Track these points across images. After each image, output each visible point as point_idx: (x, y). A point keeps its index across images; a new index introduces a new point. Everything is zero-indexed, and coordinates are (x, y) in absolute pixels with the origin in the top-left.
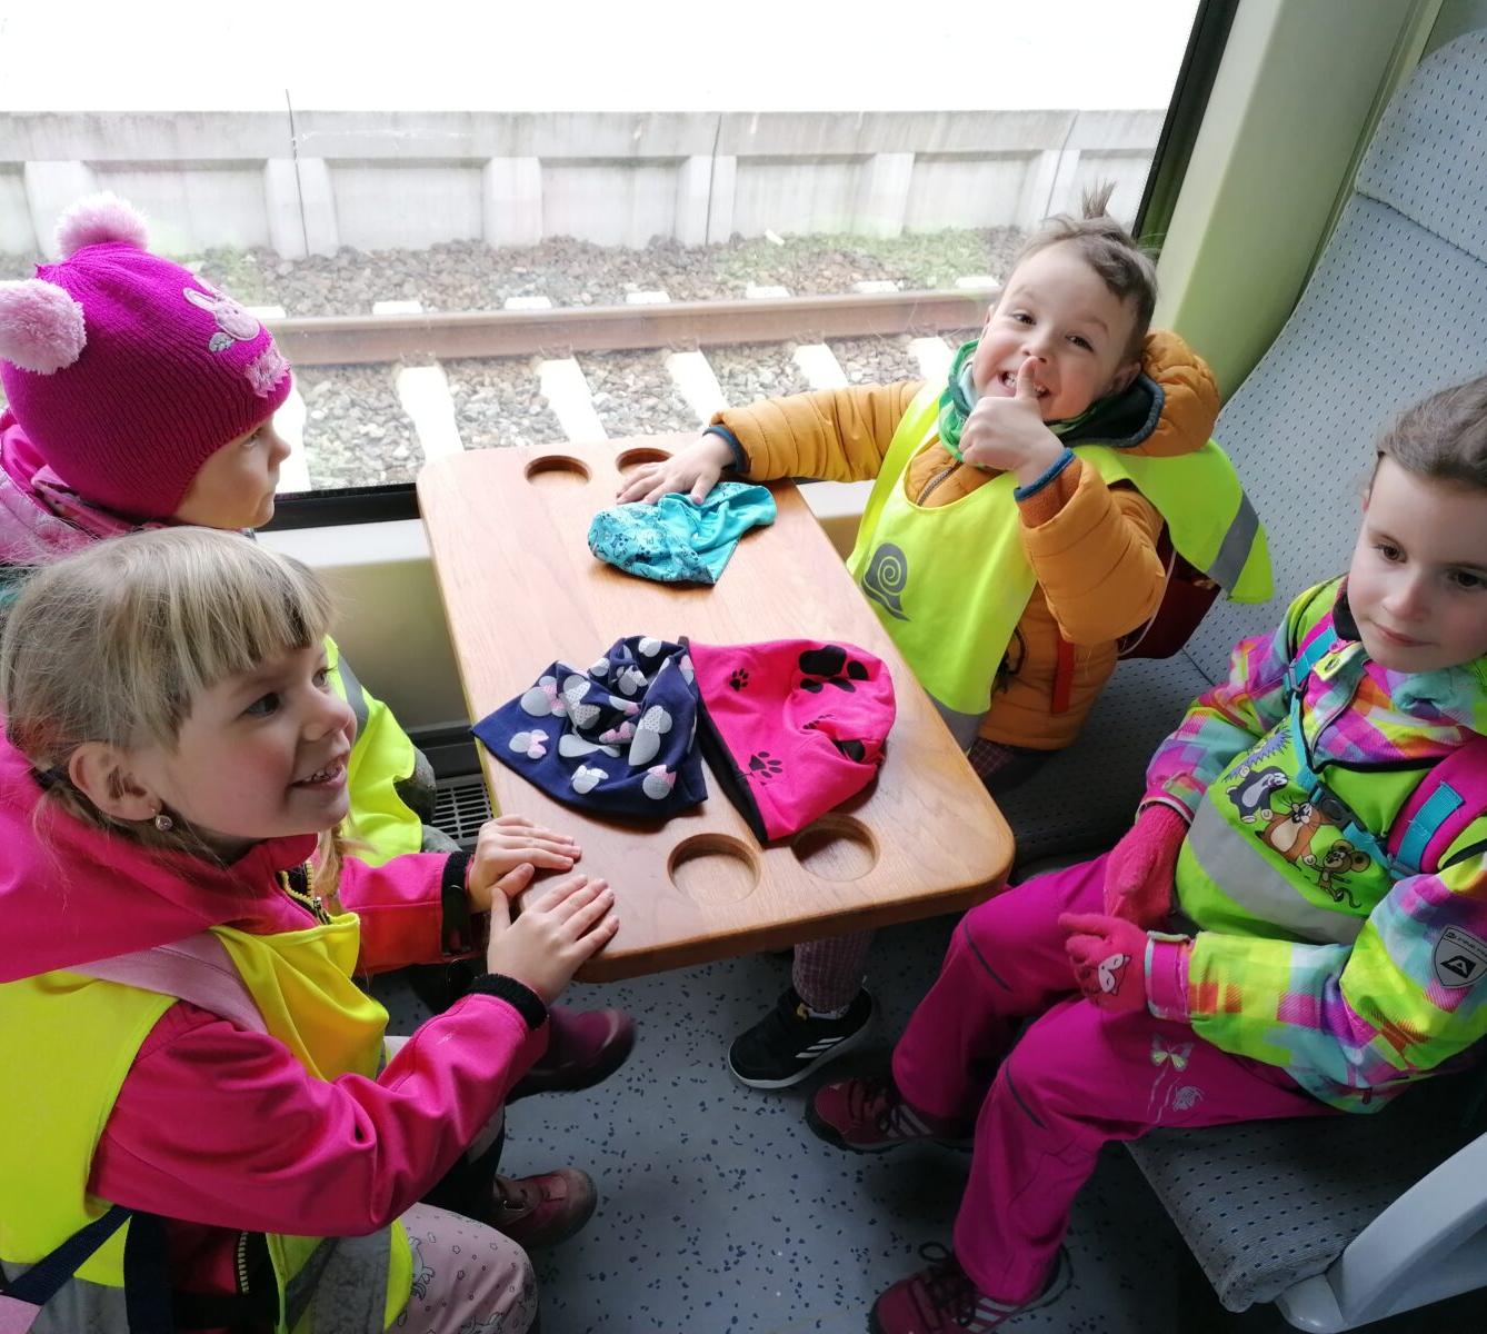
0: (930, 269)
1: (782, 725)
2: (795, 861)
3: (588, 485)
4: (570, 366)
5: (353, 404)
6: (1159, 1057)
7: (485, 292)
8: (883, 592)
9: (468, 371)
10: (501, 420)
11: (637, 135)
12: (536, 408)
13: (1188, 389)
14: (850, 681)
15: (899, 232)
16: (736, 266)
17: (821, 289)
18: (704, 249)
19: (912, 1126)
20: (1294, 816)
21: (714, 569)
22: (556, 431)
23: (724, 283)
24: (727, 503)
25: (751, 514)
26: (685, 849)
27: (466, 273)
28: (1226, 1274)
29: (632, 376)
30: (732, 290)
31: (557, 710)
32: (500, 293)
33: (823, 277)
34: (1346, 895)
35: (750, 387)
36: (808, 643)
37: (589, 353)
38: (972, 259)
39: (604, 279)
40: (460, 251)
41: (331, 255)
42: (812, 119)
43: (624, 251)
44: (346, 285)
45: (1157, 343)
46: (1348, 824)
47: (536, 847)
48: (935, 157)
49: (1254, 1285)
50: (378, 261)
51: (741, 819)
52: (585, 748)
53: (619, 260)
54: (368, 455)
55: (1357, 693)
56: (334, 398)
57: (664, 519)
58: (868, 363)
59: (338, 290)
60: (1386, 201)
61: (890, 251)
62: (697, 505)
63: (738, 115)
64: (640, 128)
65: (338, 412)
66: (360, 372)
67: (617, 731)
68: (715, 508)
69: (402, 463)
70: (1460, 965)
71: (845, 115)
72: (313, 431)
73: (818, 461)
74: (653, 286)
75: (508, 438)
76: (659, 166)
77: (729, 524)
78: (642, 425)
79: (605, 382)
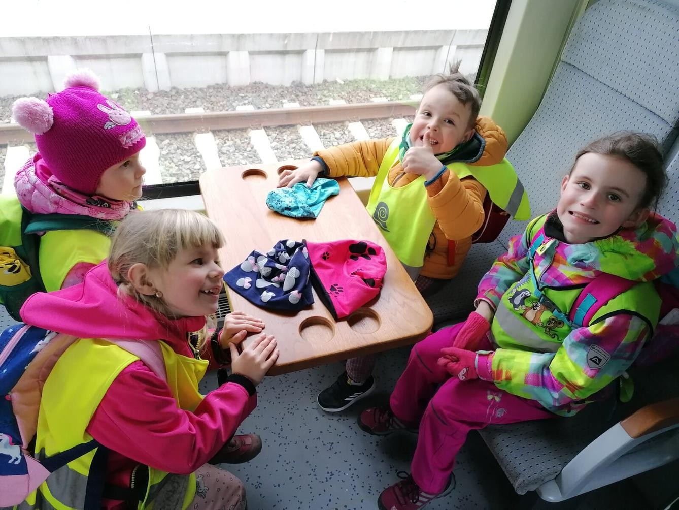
0: (400, 91)
1: (342, 273)
2: (349, 327)
3: (267, 180)
4: (262, 132)
5: (178, 148)
6: (490, 397)
7: (228, 104)
8: (380, 221)
9: (222, 135)
10: (236, 153)
11: (286, 42)
12: (249, 149)
13: (495, 139)
14: (370, 256)
15: (388, 78)
16: (325, 92)
17: (359, 101)
18: (313, 86)
19: (398, 425)
20: (534, 308)
21: (316, 213)
22: (257, 157)
23: (321, 99)
24: (321, 186)
25: (330, 190)
26: (306, 322)
27: (221, 97)
28: (517, 480)
29: (286, 136)
30: (324, 101)
31: (255, 269)
32: (234, 104)
33: (359, 96)
34: (556, 337)
35: (331, 139)
36: (352, 241)
37: (269, 127)
38: (416, 88)
39: (274, 98)
40: (218, 88)
41: (168, 90)
42: (355, 34)
43: (282, 87)
44: (174, 102)
45: (482, 122)
46: (554, 310)
47: (247, 323)
48: (401, 49)
49: (528, 484)
50: (186, 92)
51: (328, 311)
52: (267, 284)
53: (280, 91)
54: (184, 168)
55: (554, 259)
56: (171, 146)
57: (296, 193)
58: (377, 129)
59: (172, 104)
60: (574, 64)
61: (384, 86)
62: (309, 188)
63: (325, 34)
64: (287, 39)
65: (173, 151)
66: (181, 136)
67: (279, 277)
68: (316, 189)
69: (198, 171)
70: (596, 360)
71: (366, 33)
72: (163, 159)
73: (356, 169)
74: (293, 100)
75: (238, 160)
76: (294, 54)
77: (322, 194)
78: (290, 154)
79: (276, 138)
